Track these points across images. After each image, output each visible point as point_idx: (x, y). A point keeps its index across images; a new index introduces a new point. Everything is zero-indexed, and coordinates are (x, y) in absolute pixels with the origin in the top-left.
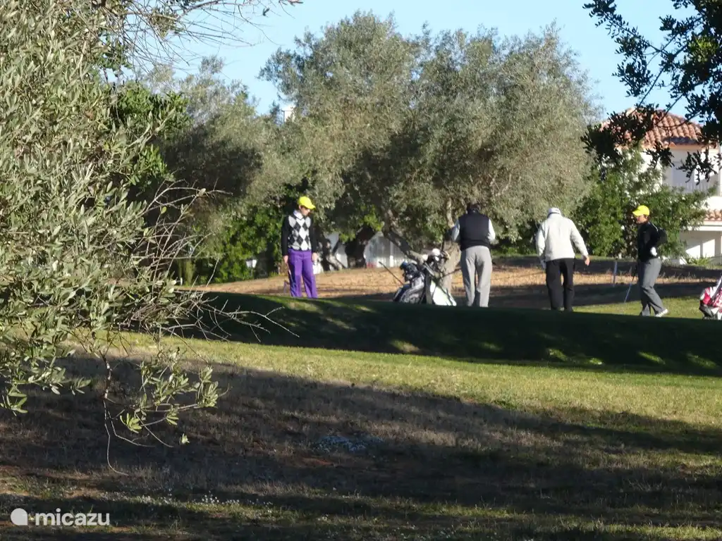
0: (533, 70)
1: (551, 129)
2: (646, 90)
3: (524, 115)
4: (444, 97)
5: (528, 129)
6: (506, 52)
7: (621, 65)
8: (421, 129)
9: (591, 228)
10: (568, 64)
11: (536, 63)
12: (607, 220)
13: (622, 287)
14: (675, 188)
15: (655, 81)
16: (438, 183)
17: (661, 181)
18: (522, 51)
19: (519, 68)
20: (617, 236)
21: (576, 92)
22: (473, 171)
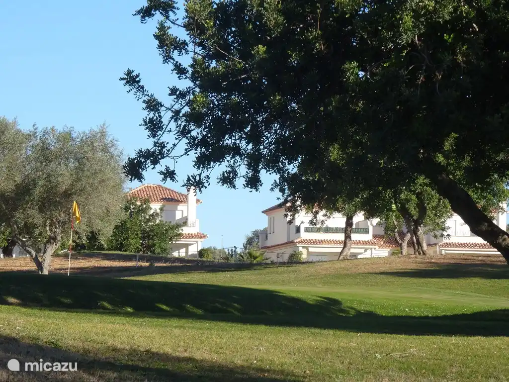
0: (94, 149)
1: (103, 181)
2: (160, 134)
3: (88, 173)
4: (45, 163)
5: (90, 181)
6: (79, 140)
7: (145, 119)
8: (32, 180)
9: (125, 241)
10: (112, 147)
11: (95, 146)
12: (133, 237)
13: (141, 268)
14: (166, 222)
15: (166, 128)
16: (41, 210)
17: (160, 219)
18: (87, 139)
19: (86, 148)
20: (138, 245)
21: (116, 161)
22: (60, 203)
